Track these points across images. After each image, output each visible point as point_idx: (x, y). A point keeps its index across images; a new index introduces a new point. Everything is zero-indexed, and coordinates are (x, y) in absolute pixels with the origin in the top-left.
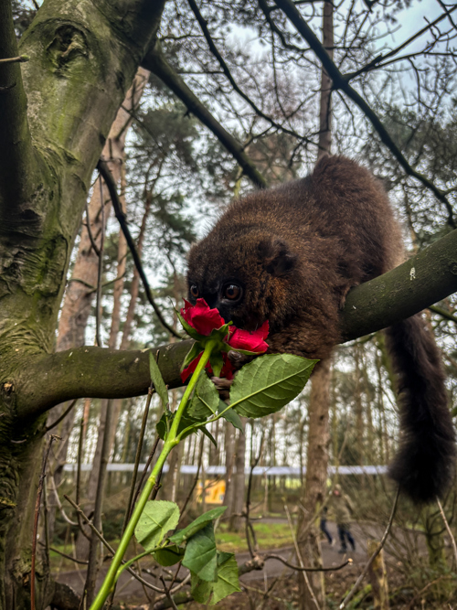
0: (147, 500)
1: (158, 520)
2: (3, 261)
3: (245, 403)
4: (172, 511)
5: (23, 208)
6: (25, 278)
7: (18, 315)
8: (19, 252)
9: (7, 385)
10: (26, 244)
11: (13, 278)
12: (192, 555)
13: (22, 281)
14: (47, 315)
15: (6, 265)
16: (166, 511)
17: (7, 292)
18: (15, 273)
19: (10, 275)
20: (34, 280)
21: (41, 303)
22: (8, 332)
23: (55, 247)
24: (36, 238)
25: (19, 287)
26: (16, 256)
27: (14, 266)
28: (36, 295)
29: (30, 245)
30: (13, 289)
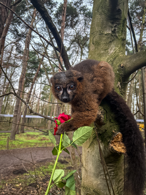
0: (55, 169)
1: (59, 174)
2: (112, 29)
3: (77, 141)
4: (62, 172)
5: (117, 8)
6: (118, 34)
7: (117, 46)
8: (116, 25)
9: (122, 65)
10: (118, 22)
11: (115, 34)
12: (68, 183)
13: (117, 35)
14: (124, 46)
15: (113, 30)
16: (61, 172)
17: (114, 39)
18: (115, 32)
19: (114, 33)
20: (120, 35)
21: (122, 42)
22: (116, 51)
23: (124, 23)
24: (121, 19)
25: (117, 37)
26: (115, 27)
27: (115, 30)
28: (121, 40)
29: (119, 22)
30: (115, 38)
